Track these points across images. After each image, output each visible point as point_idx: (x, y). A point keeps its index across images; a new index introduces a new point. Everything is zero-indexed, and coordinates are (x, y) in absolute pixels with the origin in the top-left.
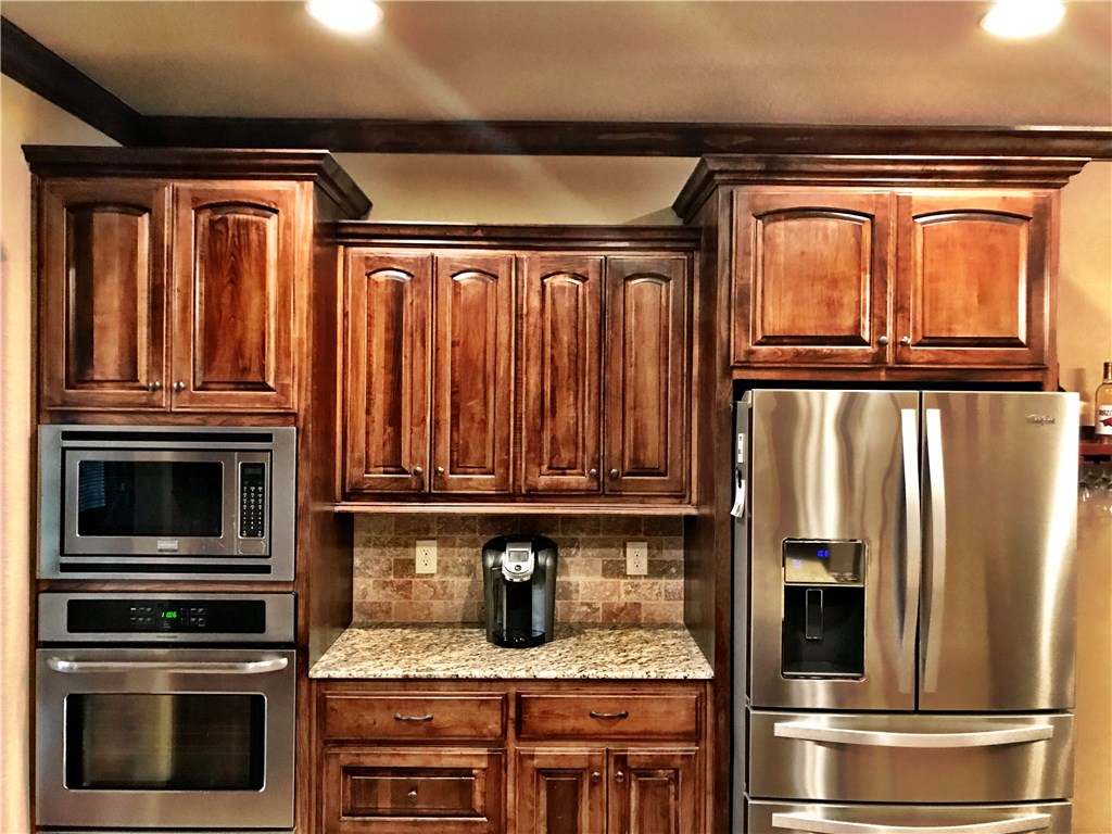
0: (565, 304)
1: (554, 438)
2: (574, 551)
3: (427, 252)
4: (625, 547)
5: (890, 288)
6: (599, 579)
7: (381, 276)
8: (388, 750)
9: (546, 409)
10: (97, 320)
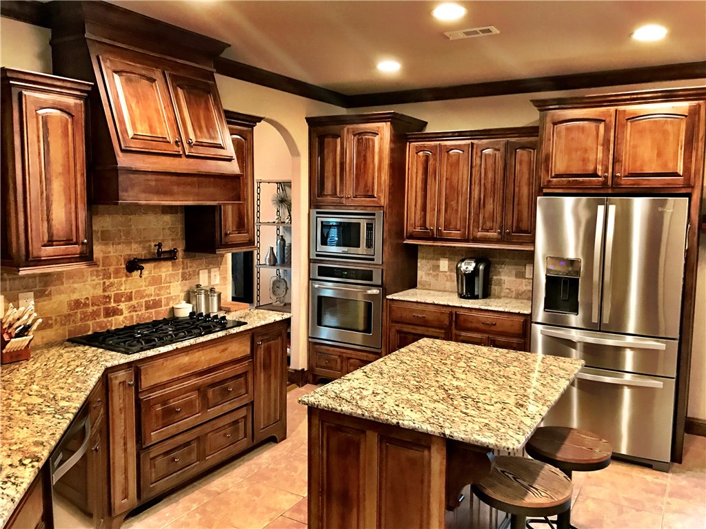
0: (490, 161)
1: (484, 217)
2: (503, 266)
3: (438, 143)
4: (525, 265)
5: (611, 152)
6: (514, 279)
7: (421, 153)
8: (411, 327)
9: (481, 205)
10: (325, 175)
